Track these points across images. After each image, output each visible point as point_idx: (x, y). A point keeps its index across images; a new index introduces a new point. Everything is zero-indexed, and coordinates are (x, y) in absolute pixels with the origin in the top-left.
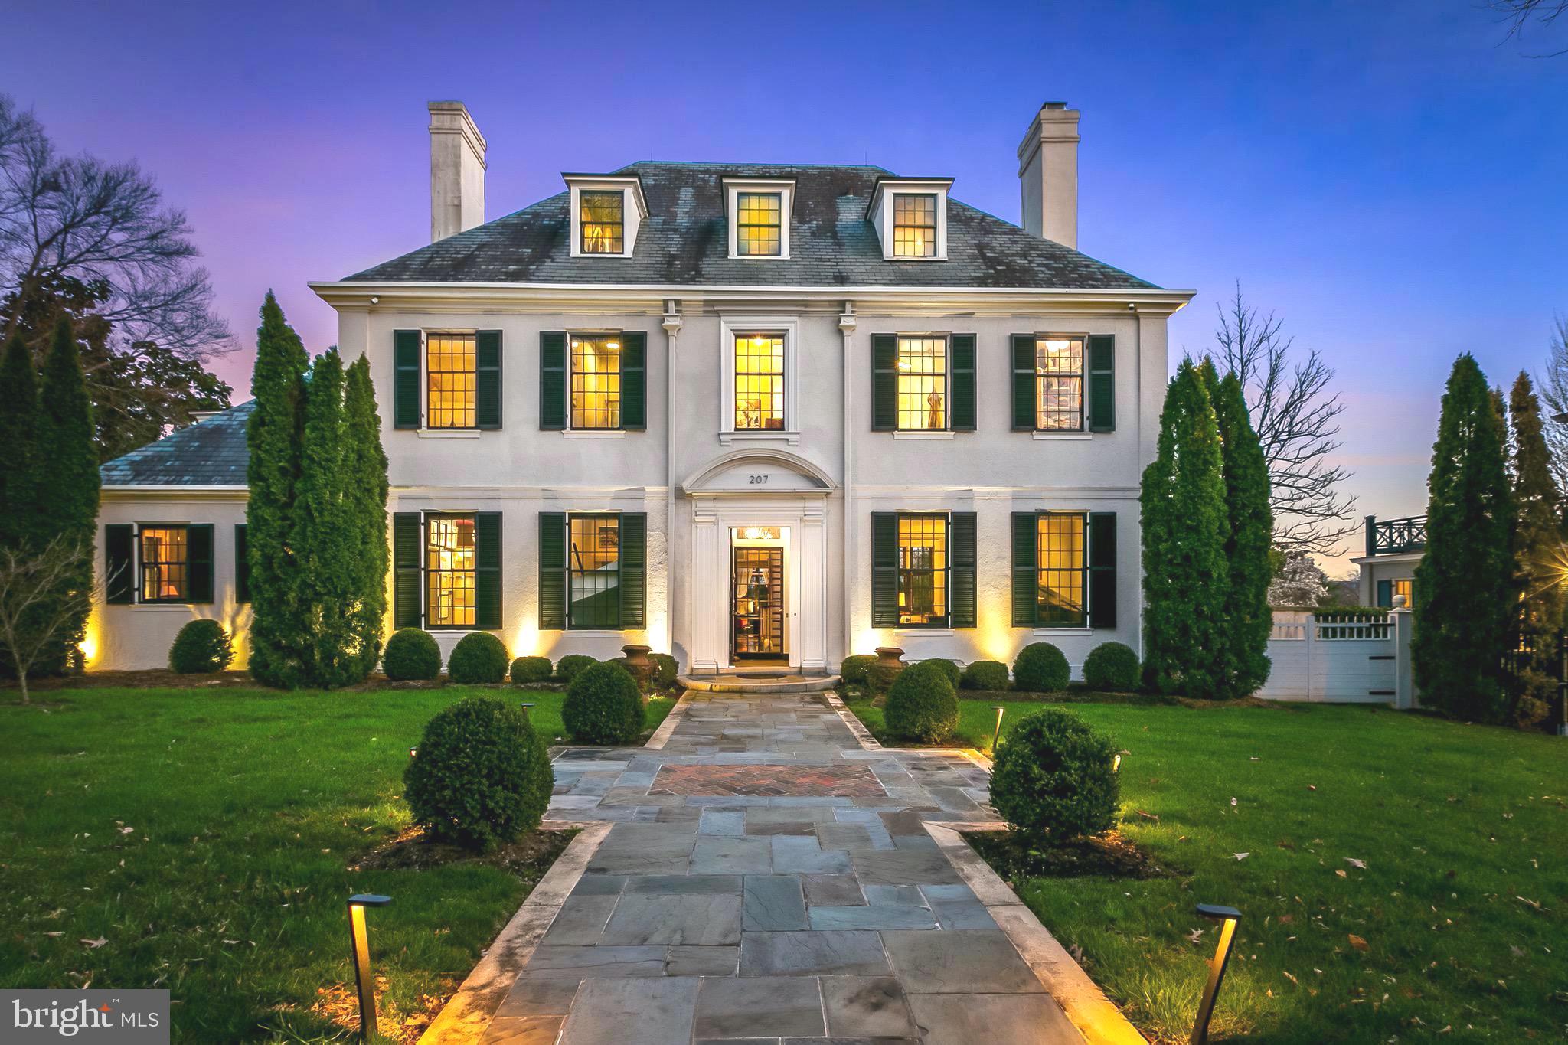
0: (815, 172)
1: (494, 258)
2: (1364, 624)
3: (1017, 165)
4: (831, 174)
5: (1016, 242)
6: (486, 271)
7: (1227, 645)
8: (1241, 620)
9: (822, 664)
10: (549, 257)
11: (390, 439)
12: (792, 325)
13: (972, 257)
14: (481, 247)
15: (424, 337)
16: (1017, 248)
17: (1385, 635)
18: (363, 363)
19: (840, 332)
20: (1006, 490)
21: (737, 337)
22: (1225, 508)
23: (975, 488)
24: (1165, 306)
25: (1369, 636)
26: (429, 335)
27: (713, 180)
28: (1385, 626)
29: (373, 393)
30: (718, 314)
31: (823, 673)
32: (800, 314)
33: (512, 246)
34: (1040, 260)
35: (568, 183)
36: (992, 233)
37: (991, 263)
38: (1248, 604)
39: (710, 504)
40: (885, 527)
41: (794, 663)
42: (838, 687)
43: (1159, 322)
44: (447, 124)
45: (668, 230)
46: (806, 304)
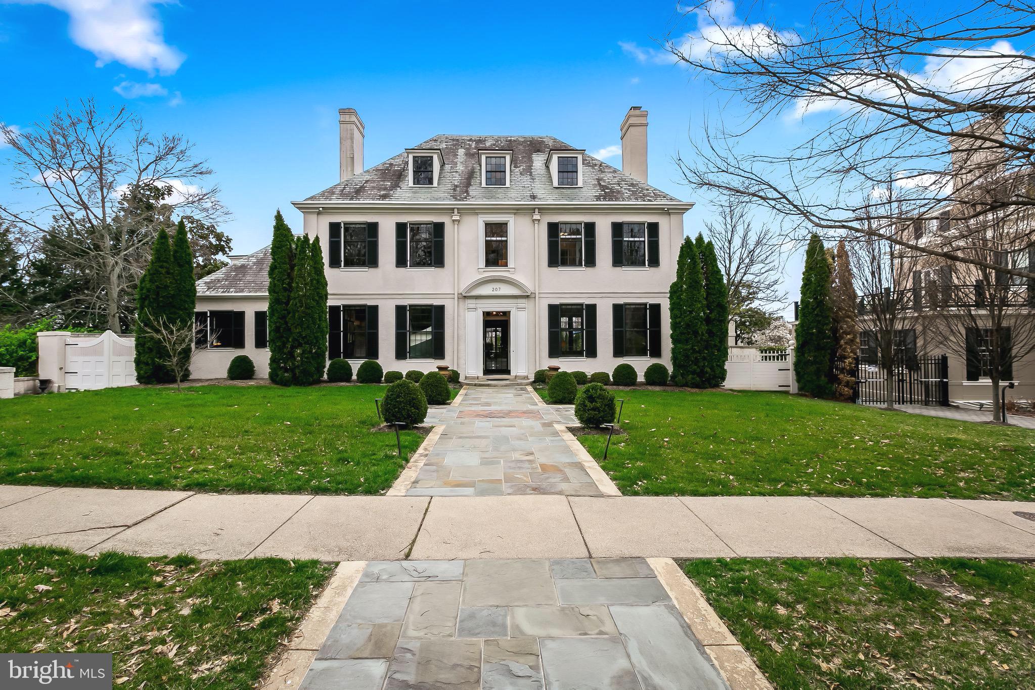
0: (522, 140)
1: (374, 188)
2: (776, 354)
3: (620, 134)
4: (531, 141)
5: (615, 177)
6: (370, 194)
7: (706, 364)
8: (713, 353)
9: (526, 374)
10: (399, 187)
11: (328, 273)
12: (511, 218)
13: (595, 185)
14: (367, 182)
15: (342, 225)
16: (615, 180)
17: (785, 360)
18: (317, 239)
19: (533, 222)
21: (486, 224)
22: (705, 302)
24: (683, 209)
25: (778, 359)
26: (345, 224)
27: (474, 145)
28: (785, 355)
29: (321, 252)
31: (526, 378)
32: (515, 214)
33: (382, 181)
34: (626, 187)
35: (408, 153)
36: (604, 172)
37: (603, 188)
38: (715, 346)
39: (474, 301)
40: (554, 311)
41: (513, 373)
42: (532, 383)
43: (679, 216)
44: (347, 119)
45: (453, 172)
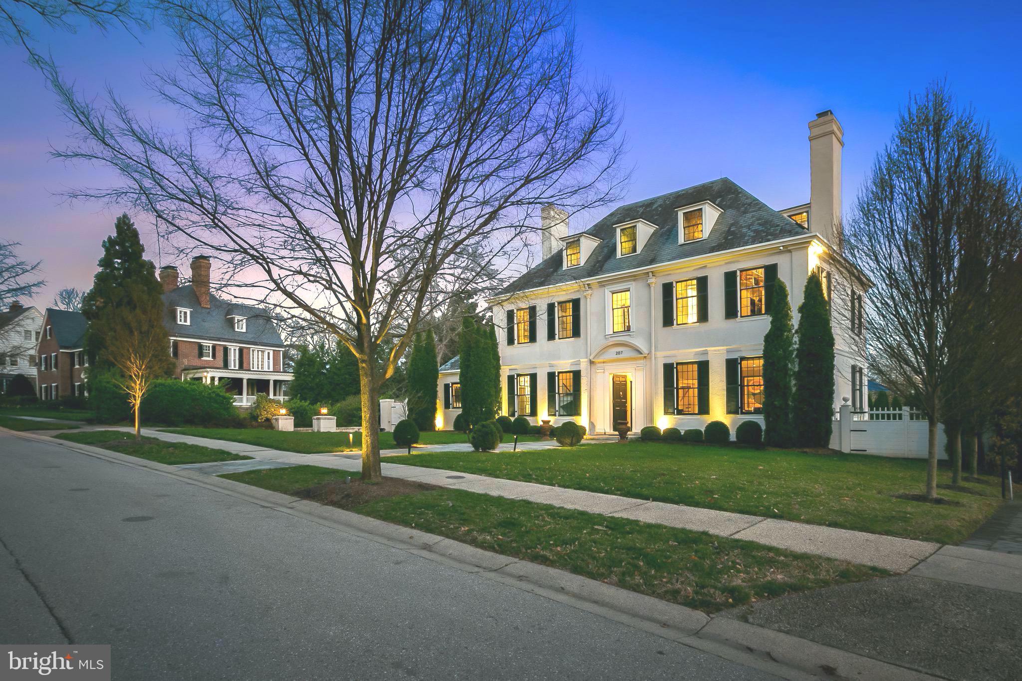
0: (692, 191)
1: (540, 276)
4: (698, 191)
10: (554, 275)
11: (503, 349)
12: (632, 285)
13: (722, 233)
15: (515, 311)
19: (649, 285)
20: (723, 348)
21: (613, 293)
23: (708, 349)
26: (517, 310)
30: (604, 286)
32: (634, 280)
33: (549, 268)
39: (602, 365)
40: (669, 369)
43: (802, 251)
46: (635, 276)
